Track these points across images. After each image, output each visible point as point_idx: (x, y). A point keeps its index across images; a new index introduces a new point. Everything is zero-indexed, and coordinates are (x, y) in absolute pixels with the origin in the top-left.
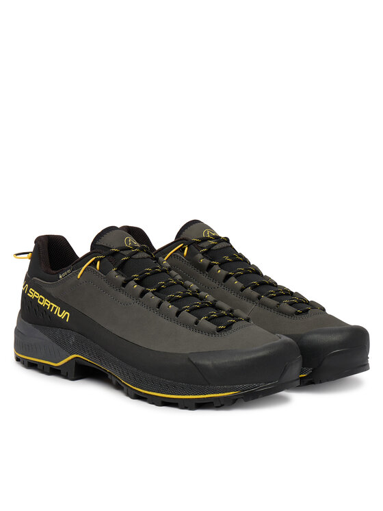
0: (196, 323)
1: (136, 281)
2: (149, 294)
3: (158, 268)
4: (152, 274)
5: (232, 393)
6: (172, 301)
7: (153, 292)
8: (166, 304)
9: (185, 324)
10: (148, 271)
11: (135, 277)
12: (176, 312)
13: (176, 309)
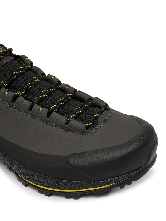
0: (67, 123)
1: (6, 87)
2: (20, 99)
3: (22, 69)
4: (18, 77)
5: (109, 185)
6: (40, 102)
7: (22, 95)
8: (36, 107)
9: (57, 124)
10: (14, 75)
11: (5, 83)
12: (46, 114)
13: (46, 111)
